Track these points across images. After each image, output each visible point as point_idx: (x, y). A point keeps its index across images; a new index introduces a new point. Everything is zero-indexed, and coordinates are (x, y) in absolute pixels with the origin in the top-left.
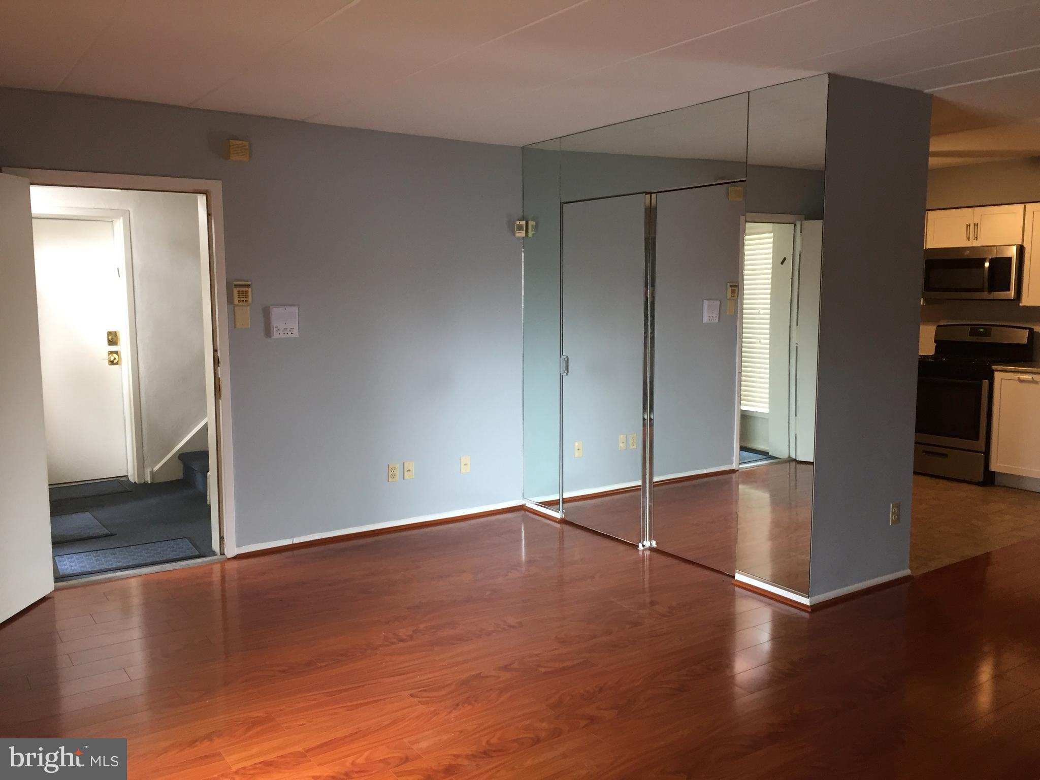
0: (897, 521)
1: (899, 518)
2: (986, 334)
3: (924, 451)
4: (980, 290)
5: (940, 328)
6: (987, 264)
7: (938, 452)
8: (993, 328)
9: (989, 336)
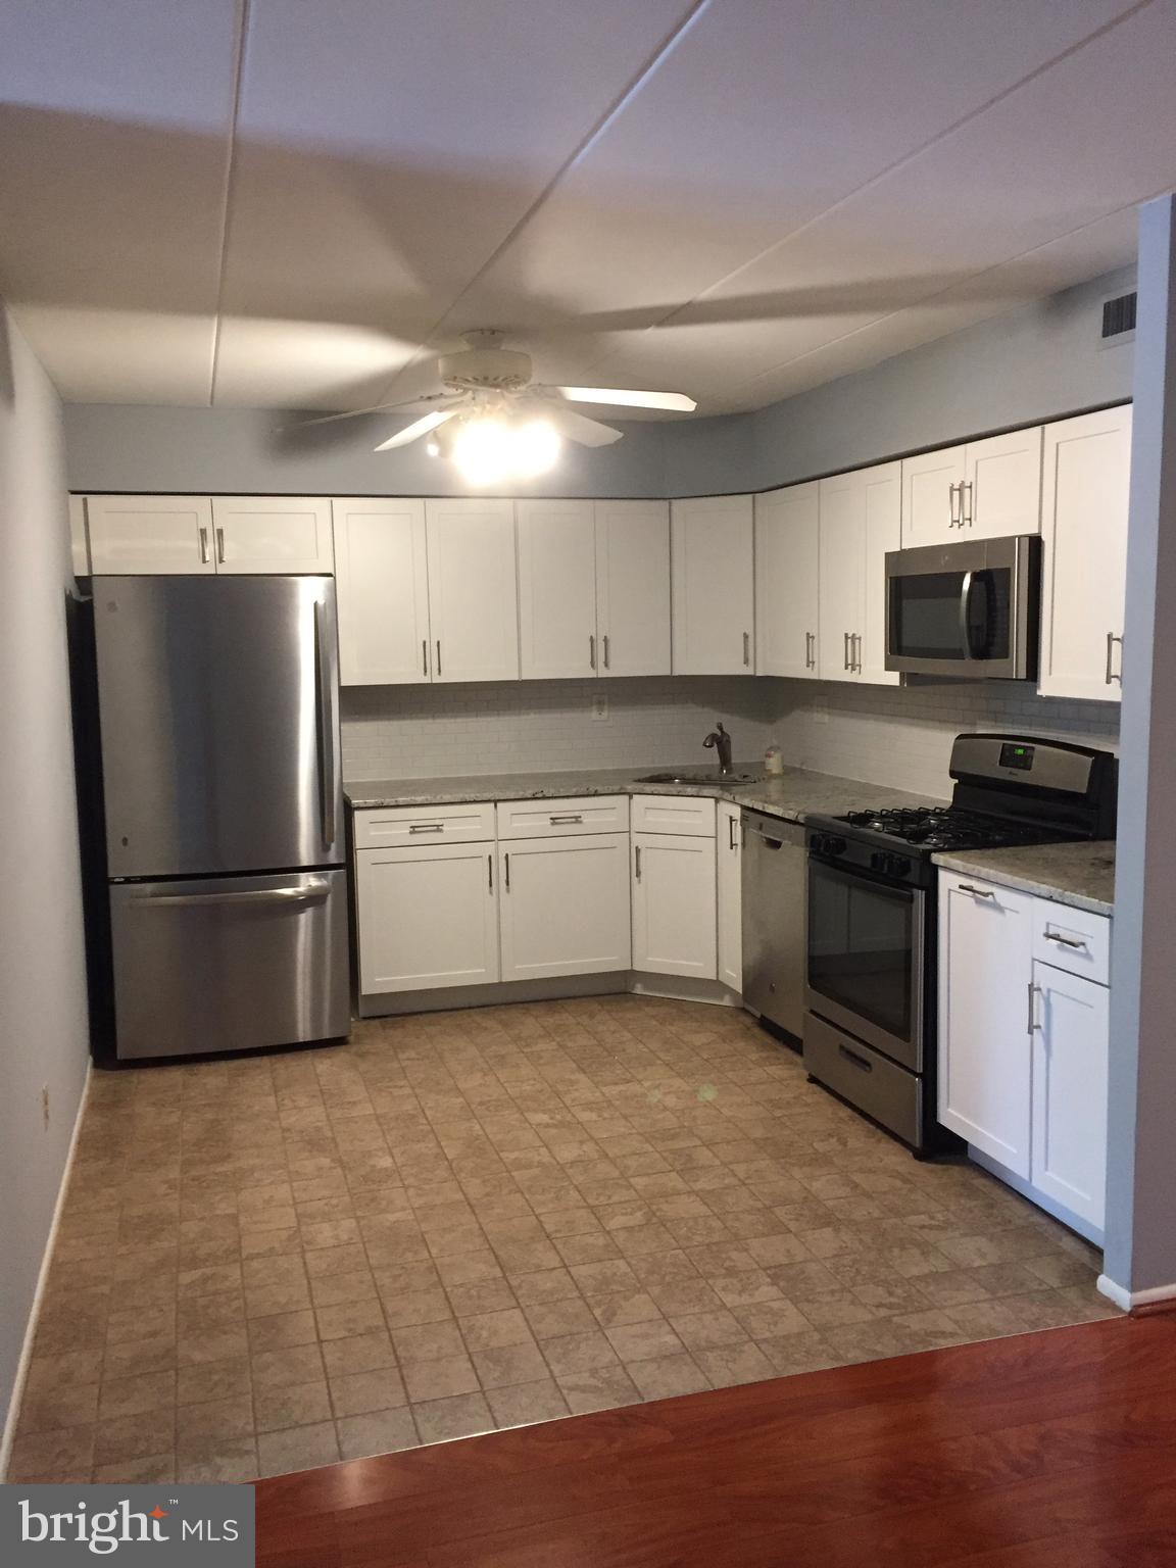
2: (1025, 763)
3: (842, 1047)
4: (960, 655)
5: (962, 742)
6: (966, 585)
7: (856, 1052)
8: (1038, 747)
9: (1032, 769)
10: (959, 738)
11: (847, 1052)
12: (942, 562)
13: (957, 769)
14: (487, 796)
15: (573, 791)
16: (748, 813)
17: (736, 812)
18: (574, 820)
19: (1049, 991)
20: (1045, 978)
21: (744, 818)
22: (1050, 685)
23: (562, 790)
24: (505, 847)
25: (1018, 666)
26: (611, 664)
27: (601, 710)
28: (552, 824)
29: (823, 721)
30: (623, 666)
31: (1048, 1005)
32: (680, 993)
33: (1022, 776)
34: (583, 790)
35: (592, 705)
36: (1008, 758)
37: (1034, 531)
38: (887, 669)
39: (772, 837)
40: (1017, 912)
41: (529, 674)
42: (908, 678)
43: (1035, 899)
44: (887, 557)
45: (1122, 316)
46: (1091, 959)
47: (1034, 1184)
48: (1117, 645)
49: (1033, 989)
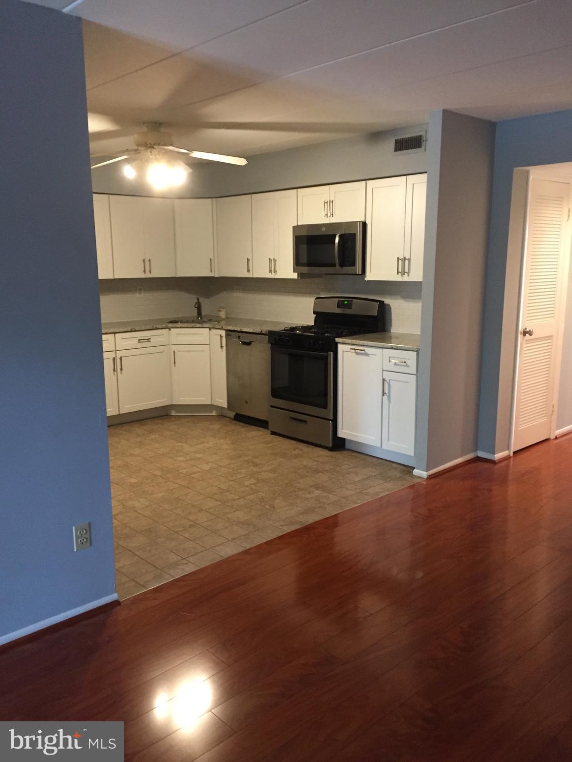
2: (349, 306)
3: (291, 418)
4: (334, 265)
5: (317, 300)
6: (337, 240)
7: (299, 418)
8: (354, 300)
9: (351, 308)
10: (316, 299)
11: (293, 419)
12: (323, 230)
13: (316, 310)
14: (111, 331)
15: (147, 327)
16: (228, 332)
17: (223, 333)
18: (147, 340)
19: (389, 380)
20: (388, 376)
21: (227, 335)
22: (370, 276)
23: (143, 327)
24: (119, 354)
26: (152, 271)
27: (140, 293)
28: (139, 342)
29: (239, 296)
30: (158, 272)
31: (389, 386)
32: (193, 412)
33: (348, 311)
34: (151, 327)
35: (136, 290)
36: (340, 305)
37: (363, 220)
38: (294, 272)
39: (244, 341)
40: (375, 355)
41: (118, 276)
42: (301, 275)
43: (384, 349)
44: (294, 227)
45: (403, 145)
46: (407, 366)
47: (383, 447)
48: (400, 261)
49: (384, 380)
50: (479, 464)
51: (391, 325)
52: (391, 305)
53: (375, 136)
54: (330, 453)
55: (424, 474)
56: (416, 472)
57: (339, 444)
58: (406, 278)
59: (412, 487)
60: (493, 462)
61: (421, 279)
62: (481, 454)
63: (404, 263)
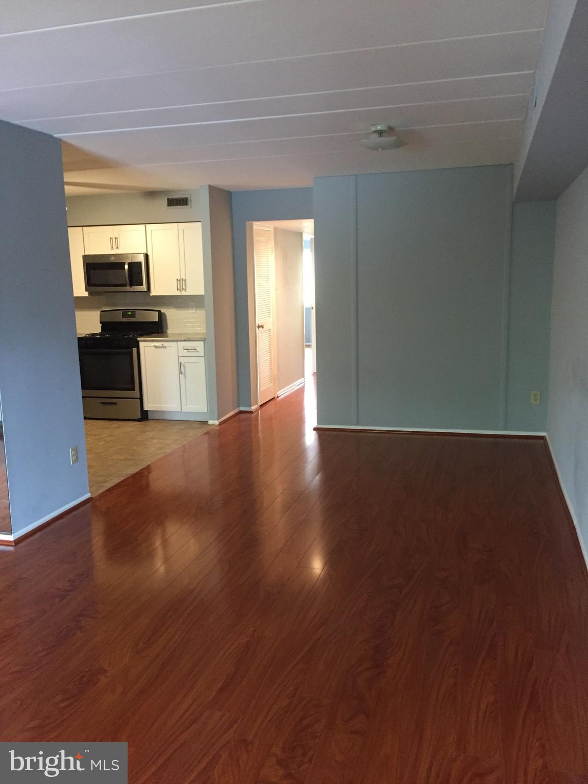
0: (77, 460)
1: (77, 458)
2: (133, 315)
3: (101, 403)
4: (125, 285)
5: (103, 313)
6: (126, 267)
7: (110, 402)
8: (137, 311)
9: (135, 317)
10: (101, 312)
11: (104, 403)
12: (112, 259)
13: (103, 321)
19: (184, 363)
20: (182, 360)
22: (154, 292)
25: (144, 287)
31: (184, 367)
33: (132, 320)
36: (124, 315)
37: (145, 252)
38: (85, 291)
40: (171, 347)
42: (90, 293)
43: (179, 342)
44: (83, 256)
45: (172, 202)
46: (198, 352)
47: (183, 411)
48: (178, 281)
49: (180, 364)
50: (242, 415)
51: (167, 328)
52: (166, 313)
53: (151, 194)
54: (140, 423)
55: (217, 422)
56: (210, 422)
57: (144, 416)
58: (184, 293)
59: (207, 433)
60: (251, 412)
61: (203, 293)
62: (242, 409)
63: (182, 283)
